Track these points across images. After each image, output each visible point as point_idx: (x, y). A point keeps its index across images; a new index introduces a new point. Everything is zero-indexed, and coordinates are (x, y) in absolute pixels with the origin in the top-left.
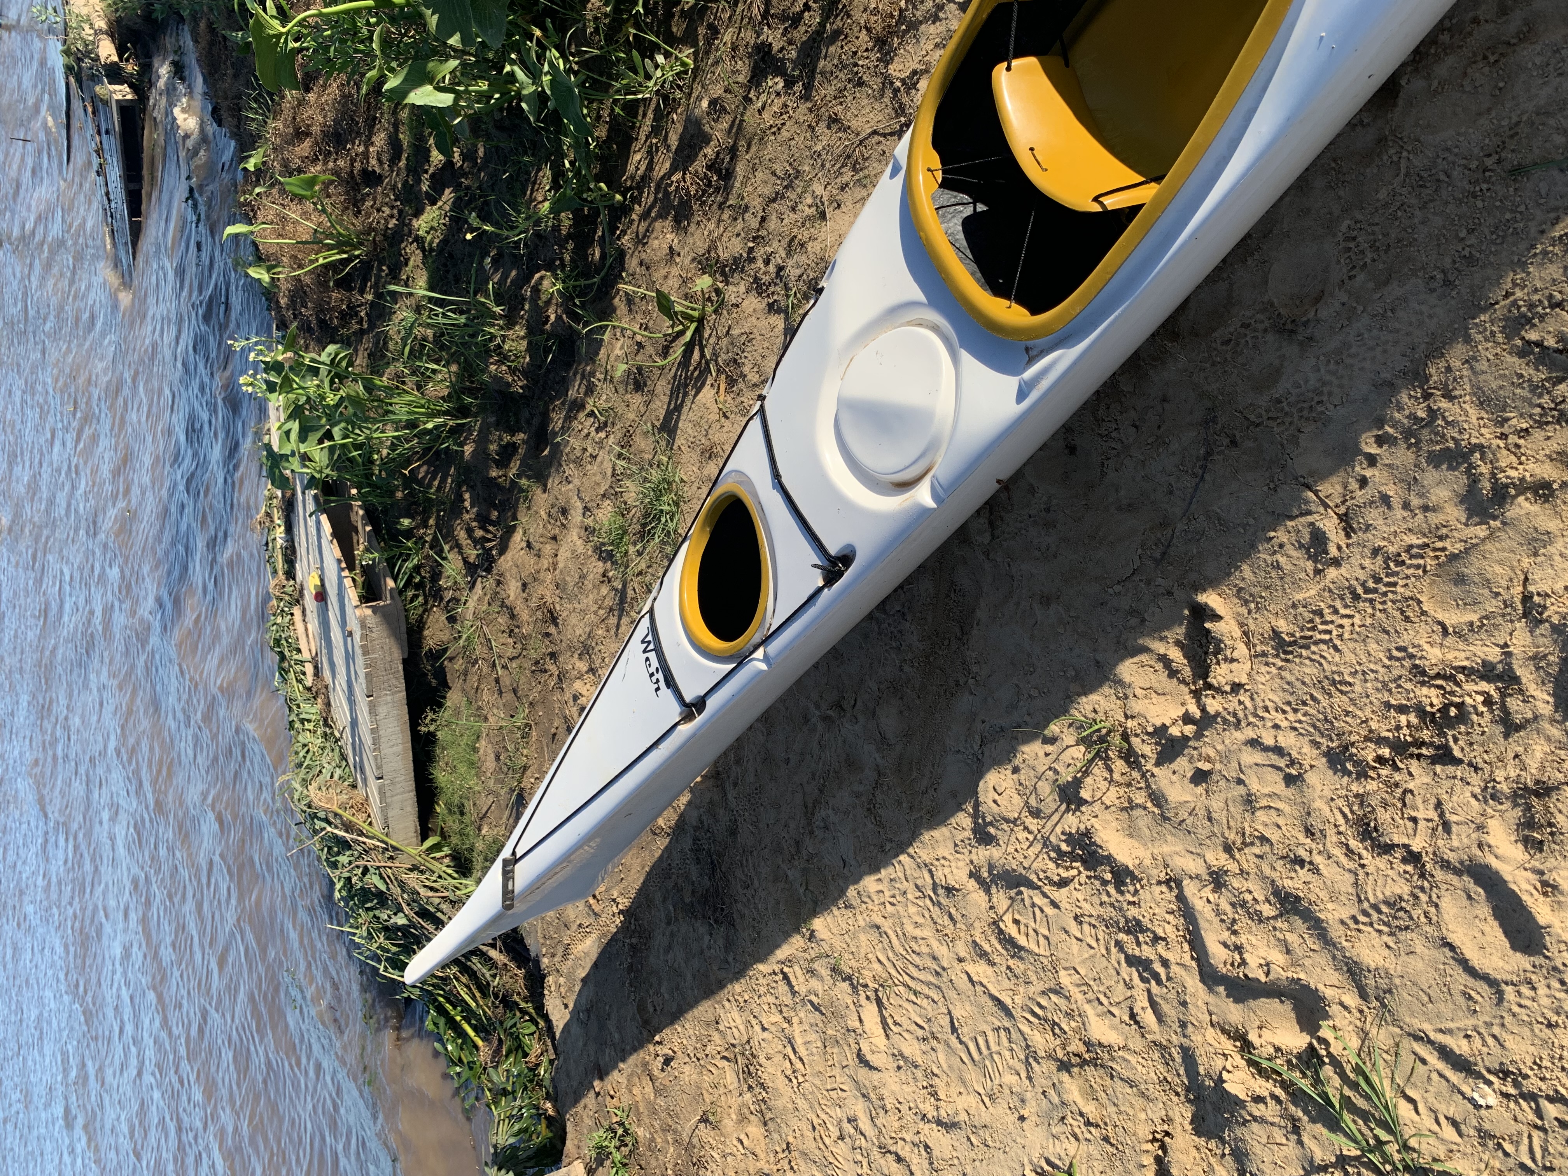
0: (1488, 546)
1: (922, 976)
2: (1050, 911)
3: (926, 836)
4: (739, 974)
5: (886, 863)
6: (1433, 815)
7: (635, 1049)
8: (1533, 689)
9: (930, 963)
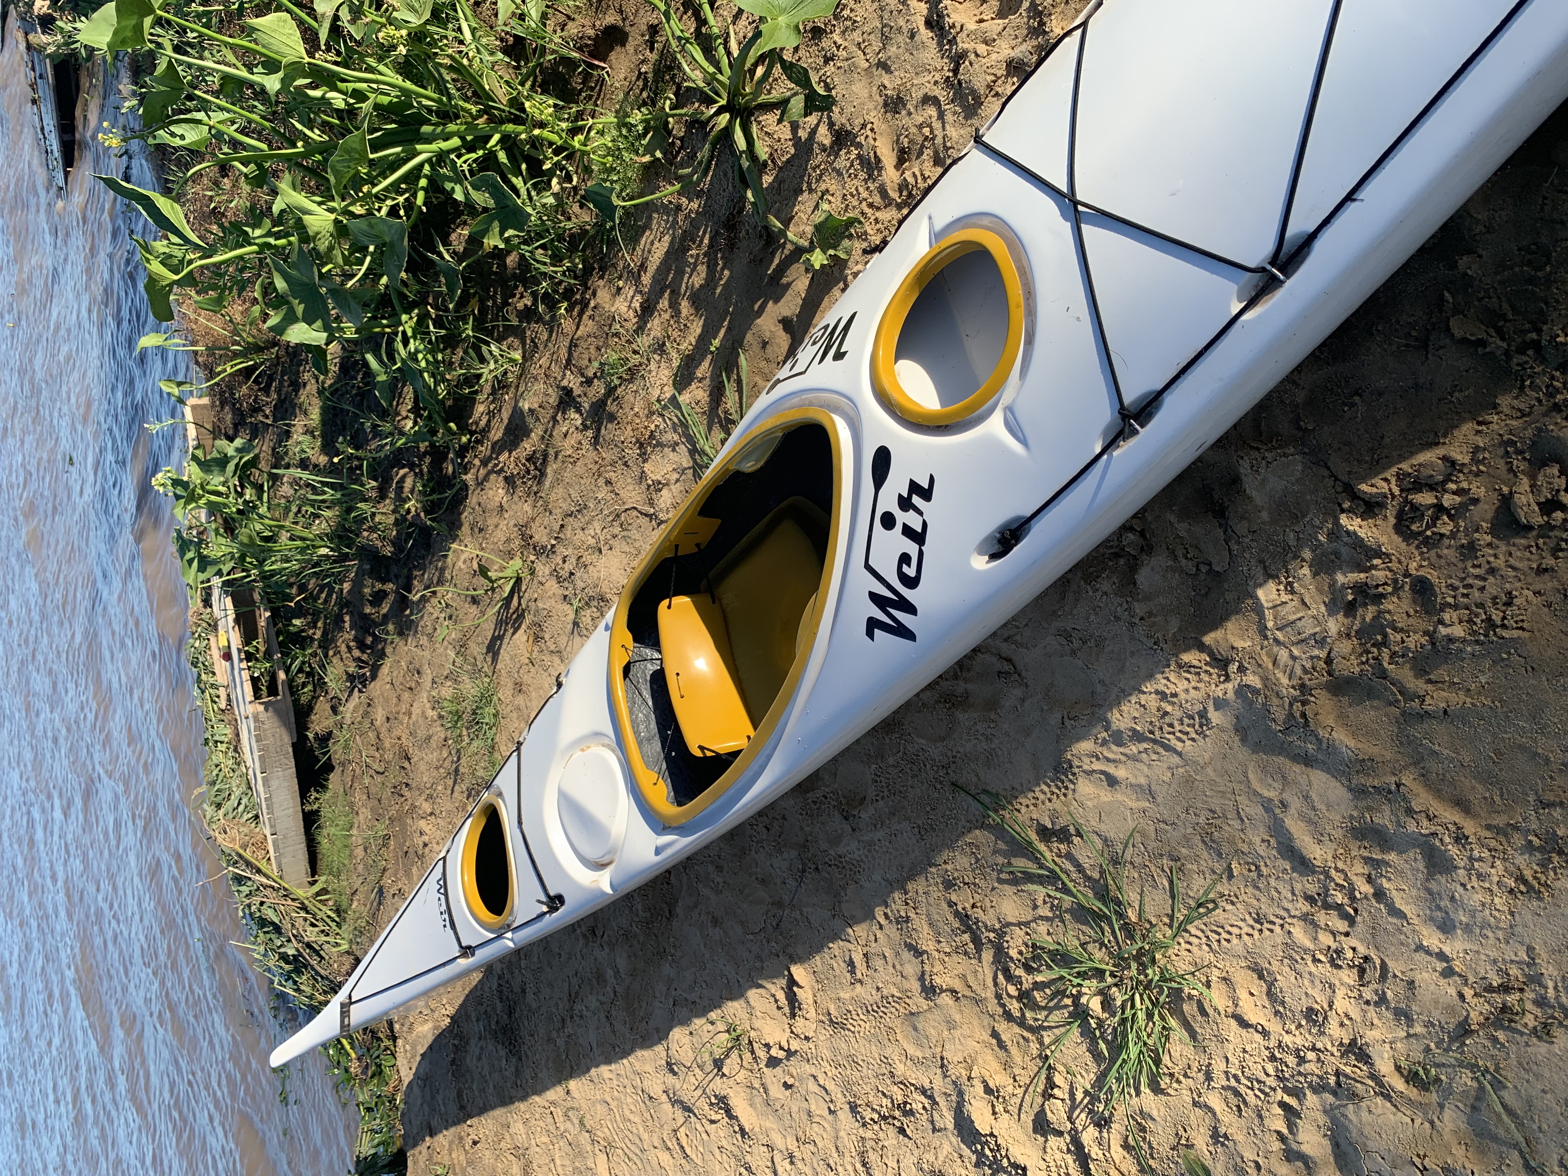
0: (928, 1015)
1: (633, 1147)
2: (704, 1136)
3: (639, 1053)
4: (524, 1098)
5: (616, 1062)
6: (895, 1165)
7: (455, 1124)
8: (945, 1112)
9: (638, 1141)
